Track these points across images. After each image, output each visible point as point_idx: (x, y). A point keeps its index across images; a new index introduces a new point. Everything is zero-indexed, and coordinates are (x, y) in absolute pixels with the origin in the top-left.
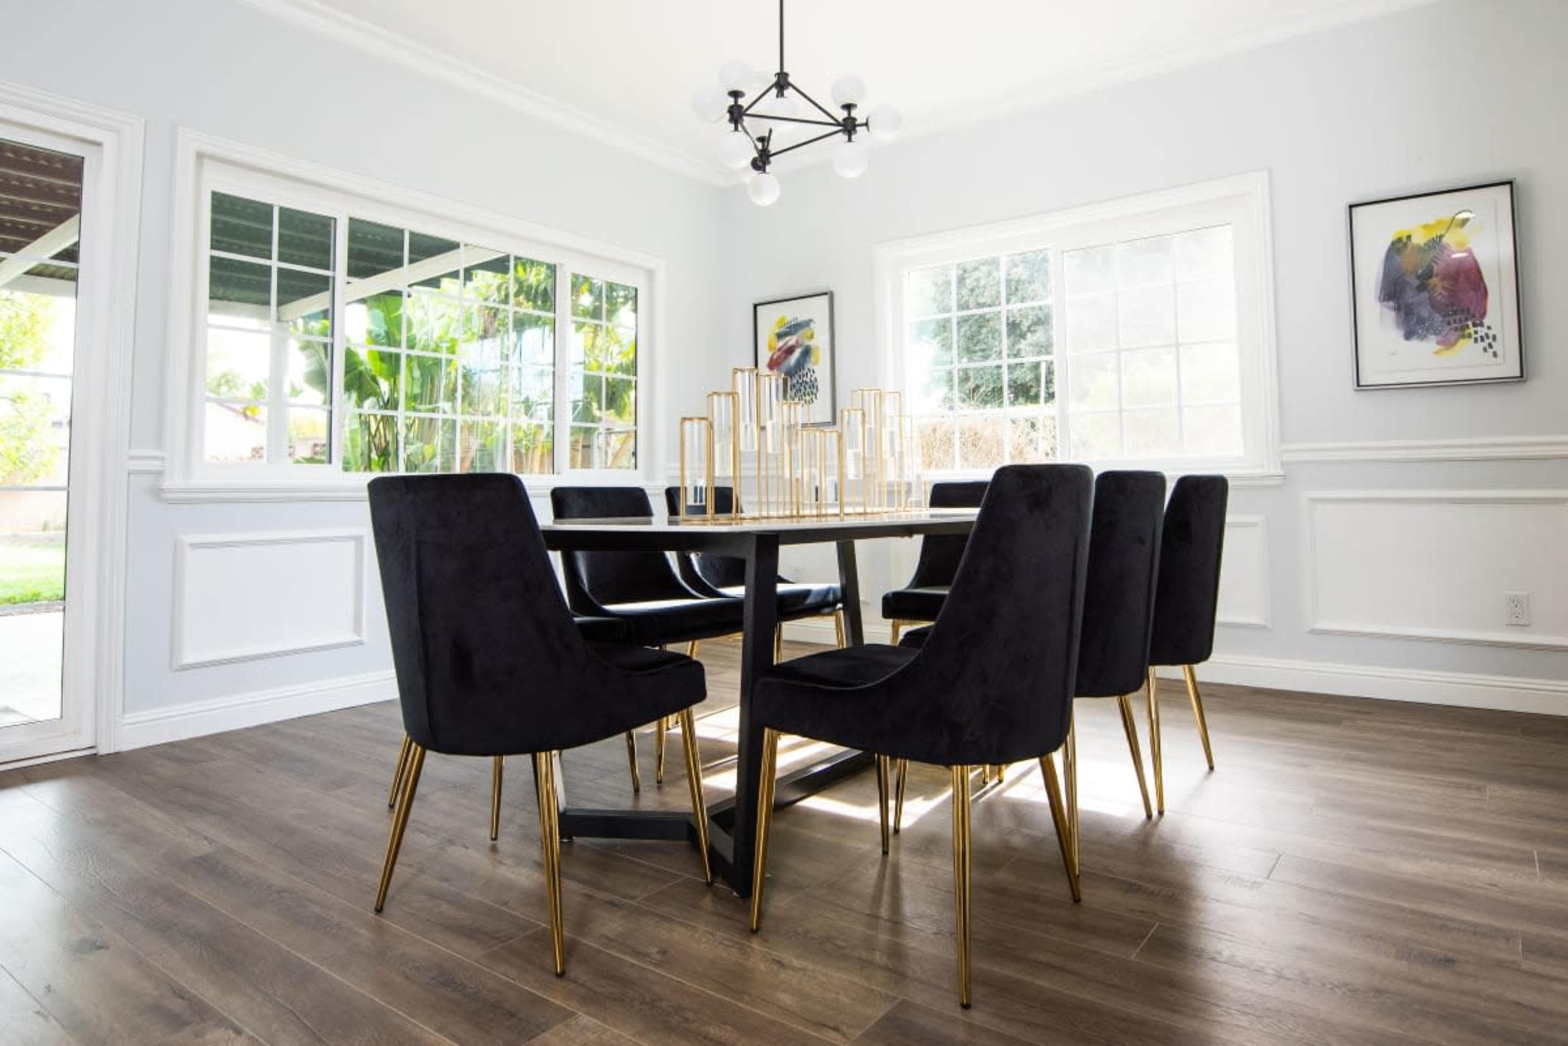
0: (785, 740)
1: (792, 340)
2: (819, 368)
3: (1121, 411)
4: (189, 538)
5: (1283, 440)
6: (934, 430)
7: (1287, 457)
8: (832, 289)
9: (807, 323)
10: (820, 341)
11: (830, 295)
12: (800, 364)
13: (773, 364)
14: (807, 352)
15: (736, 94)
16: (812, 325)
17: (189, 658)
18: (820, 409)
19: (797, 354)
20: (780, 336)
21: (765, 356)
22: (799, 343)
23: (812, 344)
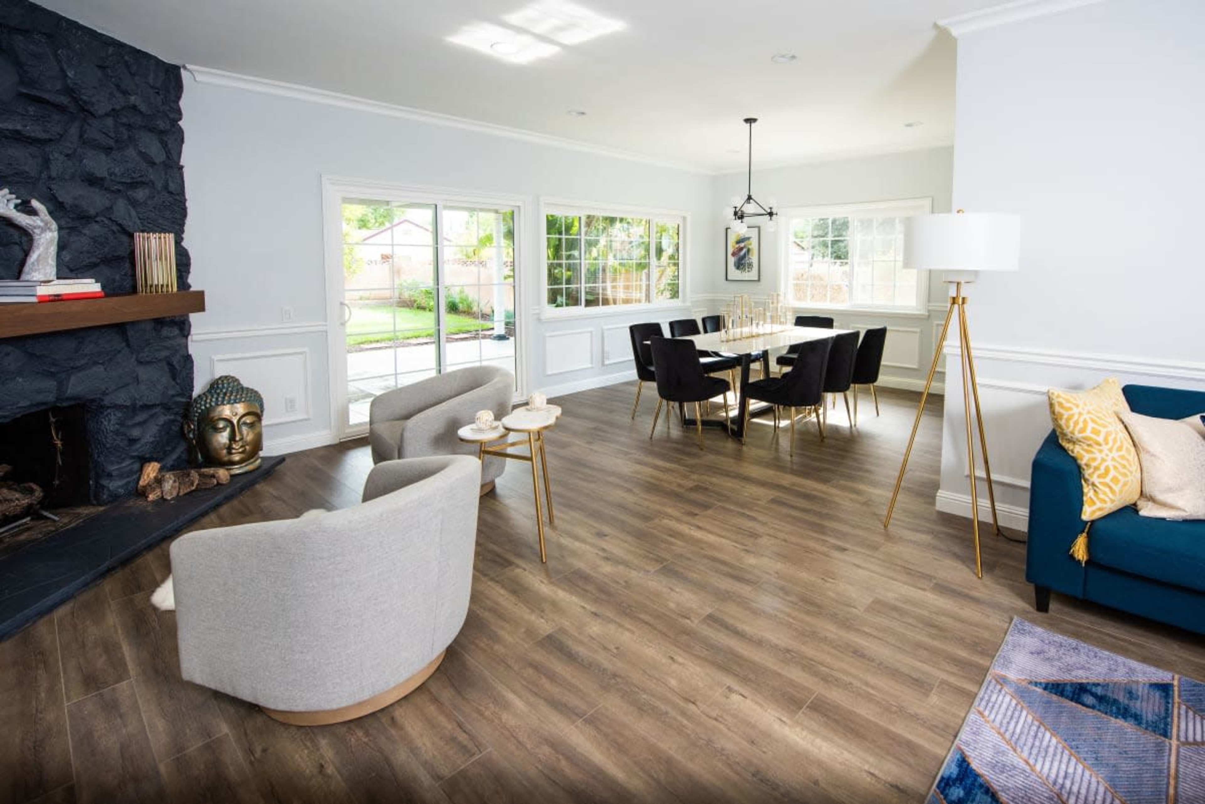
0: (752, 401)
1: (742, 245)
2: (754, 258)
3: (872, 285)
4: (548, 334)
5: (929, 301)
6: (802, 275)
7: (930, 308)
8: (761, 225)
9: (749, 238)
10: (753, 245)
11: (759, 228)
12: (744, 256)
13: (734, 254)
14: (749, 250)
15: (736, 208)
16: (751, 240)
17: (549, 373)
18: (753, 275)
19: (744, 250)
20: (738, 242)
21: (730, 250)
22: (745, 247)
23: (750, 247)
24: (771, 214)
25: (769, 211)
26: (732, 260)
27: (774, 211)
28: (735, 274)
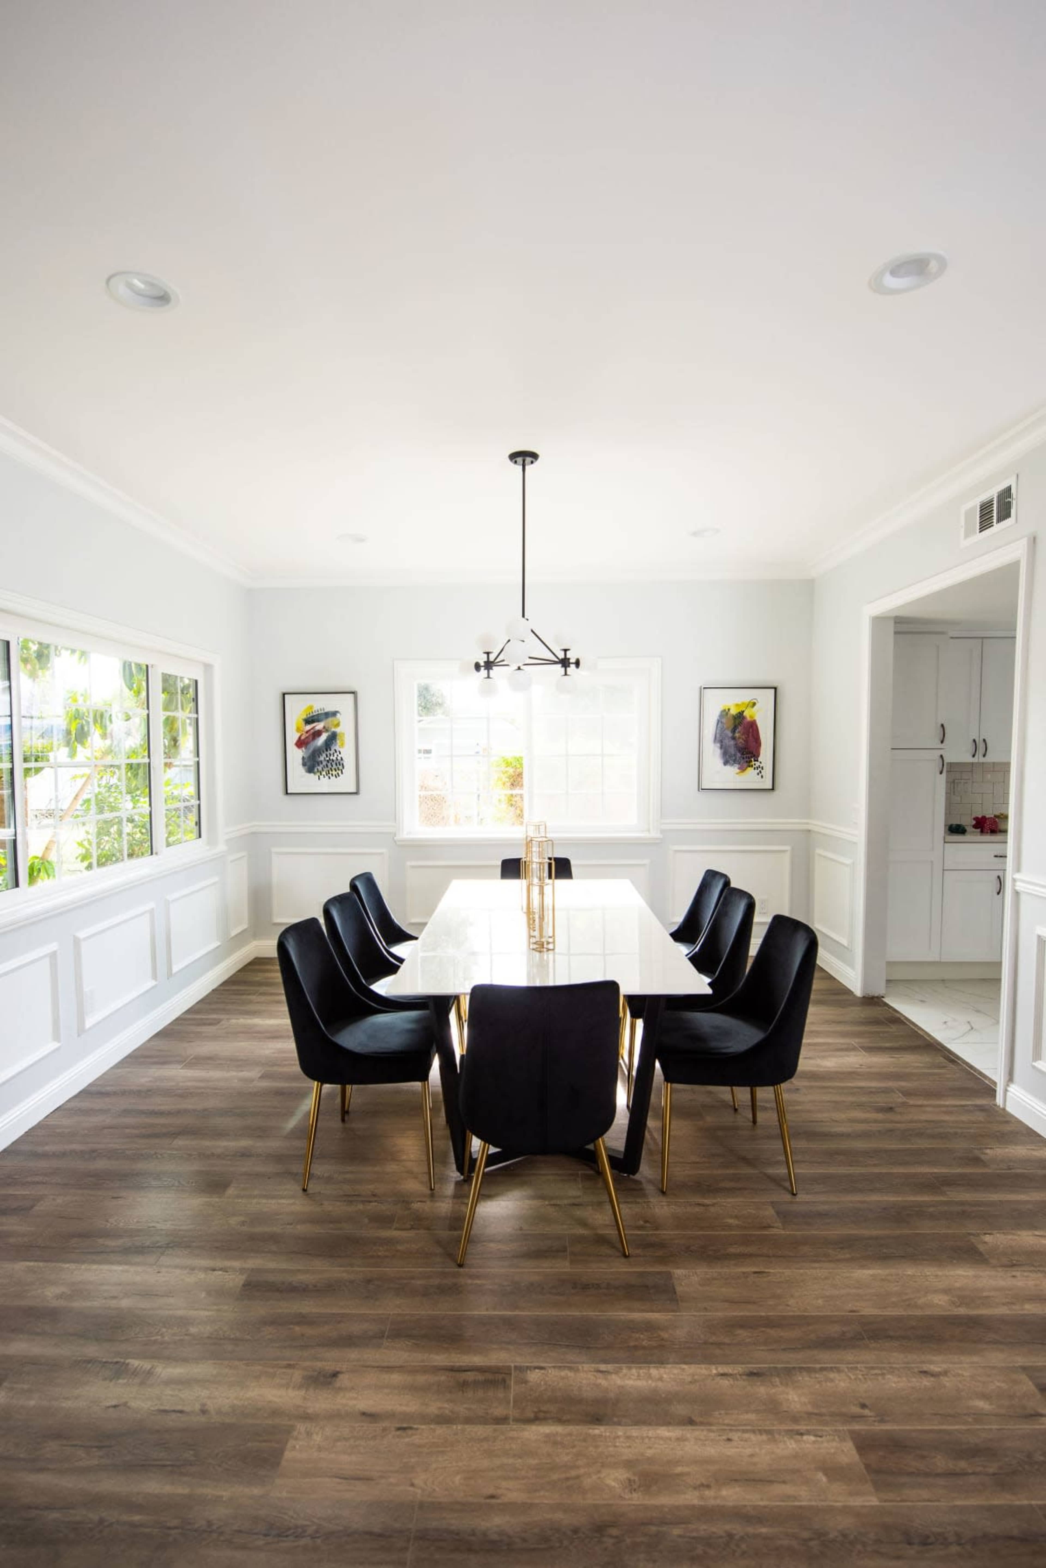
1: (319, 726)
2: (345, 750)
5: (661, 817)
7: (663, 827)
8: (356, 689)
9: (334, 713)
10: (345, 727)
11: (354, 693)
12: (324, 747)
13: (300, 744)
14: (333, 737)
16: (338, 715)
19: (324, 737)
20: (308, 721)
21: (293, 737)
22: (326, 729)
23: (338, 730)
24: (565, 663)
25: (561, 655)
26: (296, 755)
27: (572, 656)
28: (301, 780)
